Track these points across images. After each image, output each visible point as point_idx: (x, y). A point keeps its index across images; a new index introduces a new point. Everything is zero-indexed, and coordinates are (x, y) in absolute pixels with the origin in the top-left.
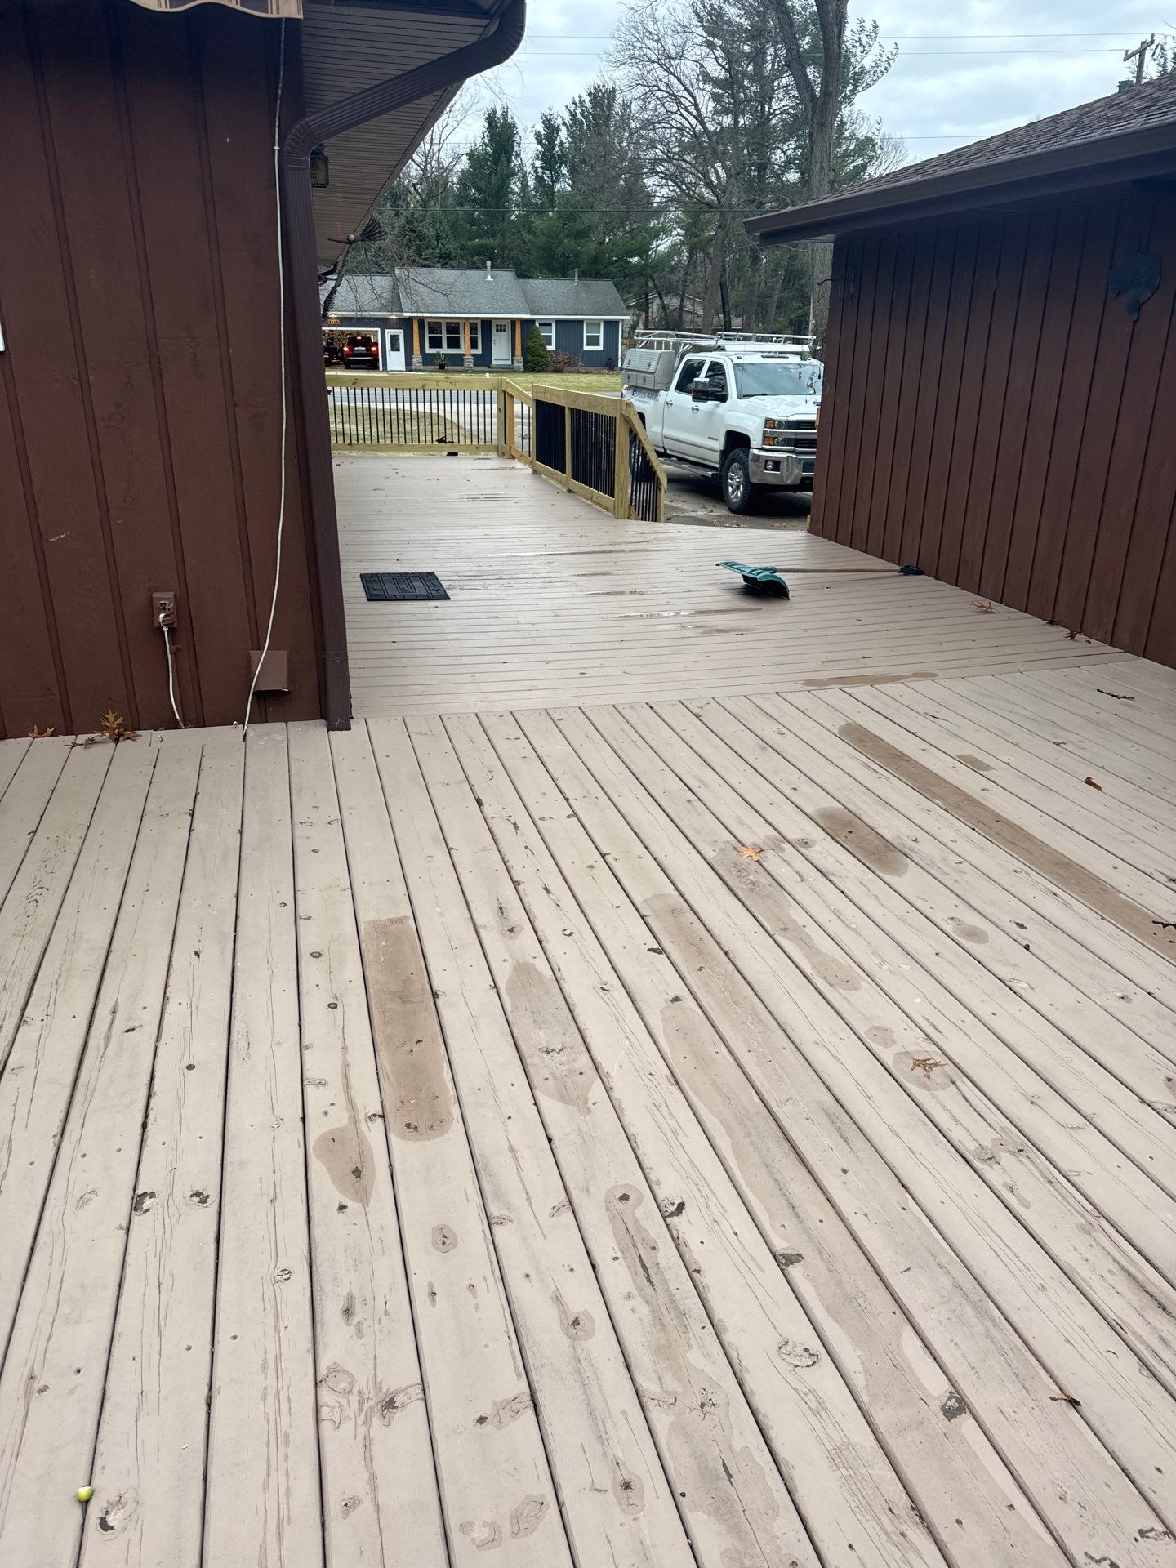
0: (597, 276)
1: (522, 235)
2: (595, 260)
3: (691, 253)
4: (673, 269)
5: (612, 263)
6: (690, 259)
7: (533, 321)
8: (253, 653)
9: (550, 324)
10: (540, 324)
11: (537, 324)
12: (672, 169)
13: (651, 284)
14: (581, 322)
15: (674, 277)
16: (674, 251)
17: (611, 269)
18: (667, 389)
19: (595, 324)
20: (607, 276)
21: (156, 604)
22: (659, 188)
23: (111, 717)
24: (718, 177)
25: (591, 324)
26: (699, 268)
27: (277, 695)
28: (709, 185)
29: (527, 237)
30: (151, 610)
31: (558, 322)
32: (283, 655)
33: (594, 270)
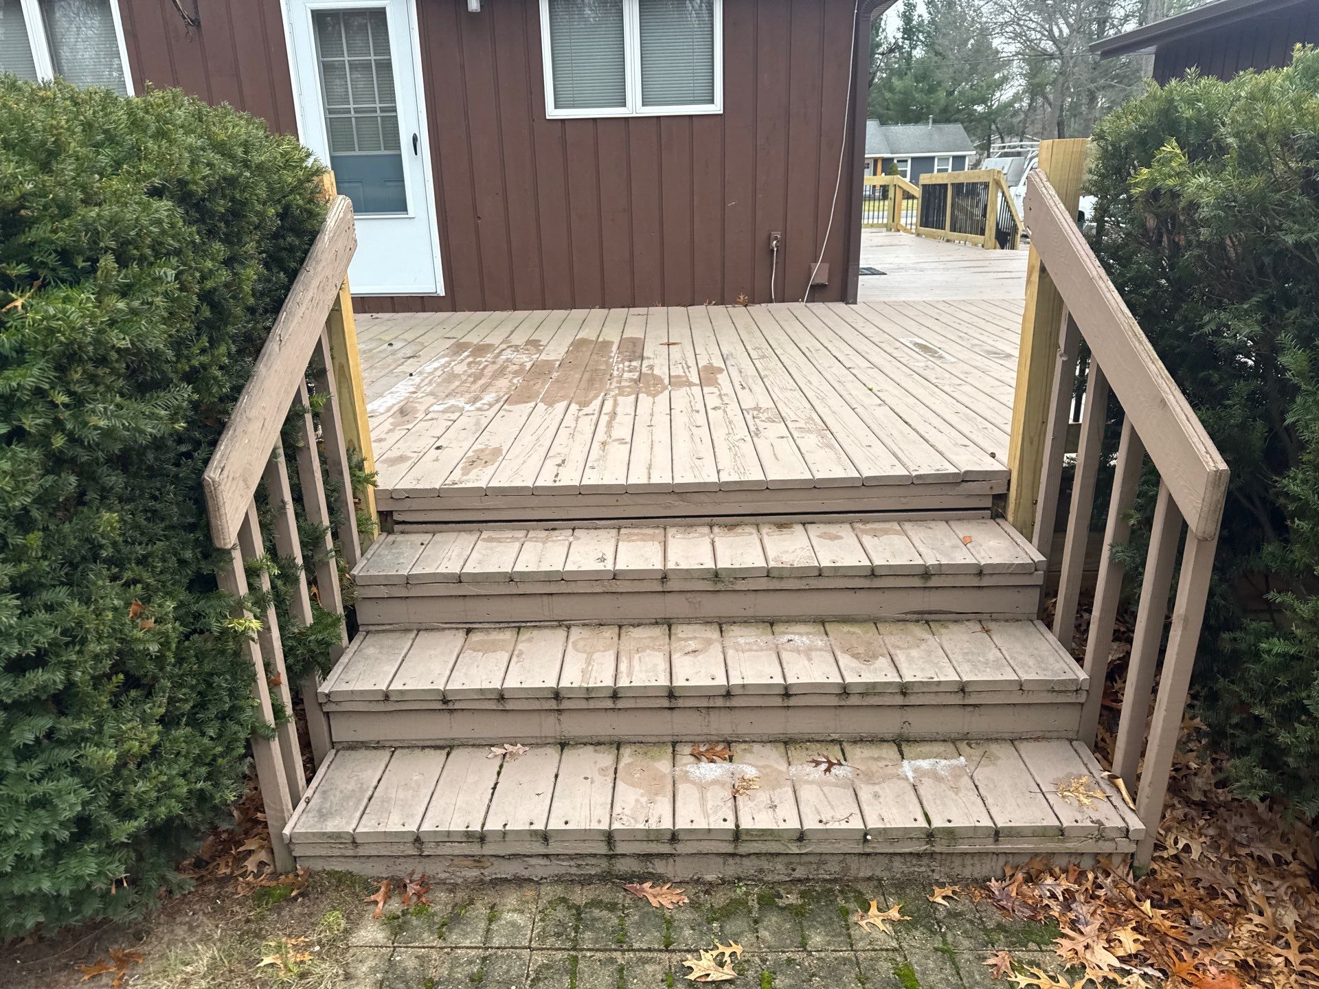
0: (948, 121)
1: (883, 94)
2: (945, 110)
3: (1032, 100)
4: (1016, 113)
5: (959, 111)
6: (1030, 105)
7: (892, 159)
8: (812, 264)
9: (906, 161)
10: (898, 161)
11: (895, 161)
12: (1018, 30)
13: (993, 127)
14: (933, 158)
15: (1015, 120)
16: (1017, 98)
17: (961, 116)
18: (1016, 185)
19: (946, 159)
20: (956, 121)
21: (772, 237)
22: (1005, 46)
23: (742, 297)
24: (1061, 31)
25: (941, 159)
26: (1038, 112)
27: (822, 286)
28: (1051, 37)
29: (888, 95)
30: (769, 240)
31: (913, 159)
32: (827, 266)
33: (946, 116)
